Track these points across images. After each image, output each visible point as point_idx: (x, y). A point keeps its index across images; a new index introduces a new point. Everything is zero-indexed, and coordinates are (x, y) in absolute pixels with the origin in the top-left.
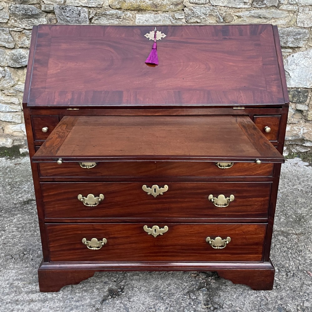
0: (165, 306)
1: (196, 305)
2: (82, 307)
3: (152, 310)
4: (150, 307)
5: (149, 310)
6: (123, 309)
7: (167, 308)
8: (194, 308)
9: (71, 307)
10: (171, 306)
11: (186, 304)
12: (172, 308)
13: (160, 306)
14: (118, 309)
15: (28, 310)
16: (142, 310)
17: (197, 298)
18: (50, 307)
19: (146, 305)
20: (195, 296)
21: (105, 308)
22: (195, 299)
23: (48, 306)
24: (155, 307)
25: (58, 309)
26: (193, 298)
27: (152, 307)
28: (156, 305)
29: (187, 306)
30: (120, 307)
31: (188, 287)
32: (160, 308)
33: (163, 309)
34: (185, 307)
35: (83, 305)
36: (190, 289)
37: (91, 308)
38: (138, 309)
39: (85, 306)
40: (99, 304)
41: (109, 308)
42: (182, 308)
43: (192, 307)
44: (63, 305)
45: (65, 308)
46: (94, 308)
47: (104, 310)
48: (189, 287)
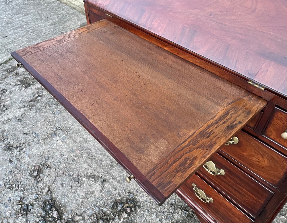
0: (147, 198)
1: (166, 217)
2: (106, 157)
3: (137, 193)
4: (138, 191)
5: (135, 192)
6: (123, 178)
7: (146, 201)
8: (162, 218)
9: (102, 153)
10: (150, 203)
11: (161, 210)
12: (149, 204)
13: (144, 196)
14: (121, 175)
15: (85, 138)
16: (131, 189)
17: (173, 213)
18: (95, 144)
19: (137, 187)
20: (173, 211)
21: (116, 168)
22: (171, 213)
23: (94, 142)
24: (141, 193)
25: (96, 148)
26: (171, 211)
27: (139, 192)
28: (143, 193)
29: (160, 212)
30: (123, 175)
31: (176, 201)
32: (142, 197)
33: (143, 199)
34: (158, 212)
35: (109, 156)
36: (177, 203)
37: (110, 161)
38: (130, 185)
39: (108, 158)
40: (116, 163)
41: (118, 170)
42: (155, 210)
43: (162, 216)
44: (101, 148)
45: (100, 151)
46: (111, 163)
47: (114, 169)
48: (178, 202)
